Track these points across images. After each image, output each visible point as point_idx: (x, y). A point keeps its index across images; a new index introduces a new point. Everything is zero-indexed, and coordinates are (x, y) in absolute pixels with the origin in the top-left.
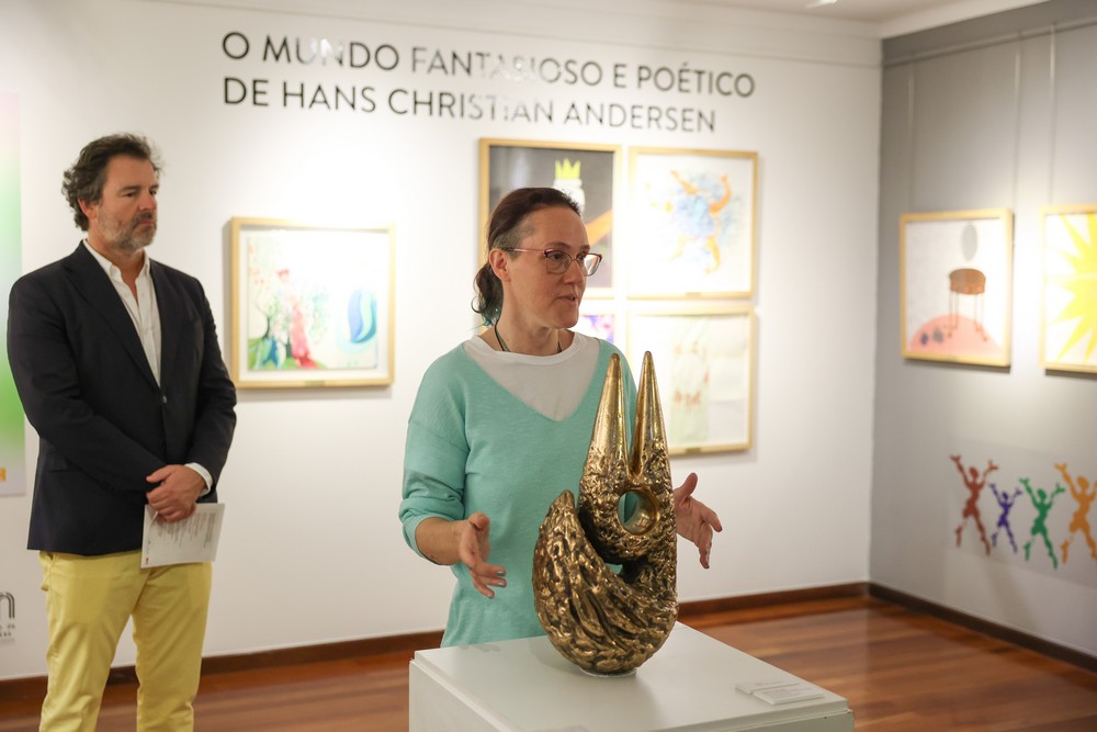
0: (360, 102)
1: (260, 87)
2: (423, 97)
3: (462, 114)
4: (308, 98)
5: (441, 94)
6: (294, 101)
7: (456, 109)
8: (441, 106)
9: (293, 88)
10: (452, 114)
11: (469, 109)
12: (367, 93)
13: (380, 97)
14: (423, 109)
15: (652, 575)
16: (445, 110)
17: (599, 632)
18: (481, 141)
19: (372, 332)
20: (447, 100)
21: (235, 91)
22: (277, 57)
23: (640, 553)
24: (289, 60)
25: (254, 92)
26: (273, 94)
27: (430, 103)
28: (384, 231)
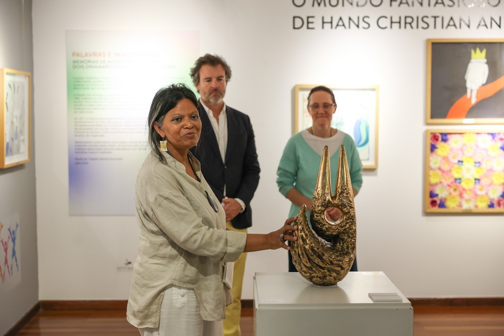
0: (362, 24)
1: (310, 20)
2: (396, 19)
3: (417, 27)
4: (335, 24)
5: (406, 17)
6: (327, 26)
7: (414, 24)
8: (406, 23)
9: (327, 19)
10: (412, 28)
11: (421, 24)
12: (366, 19)
13: (372, 21)
14: (396, 26)
15: (341, 244)
16: (408, 26)
17: (308, 265)
18: (428, 40)
19: (367, 141)
20: (409, 20)
21: (298, 23)
22: (319, 4)
23: (335, 233)
24: (325, 5)
25: (308, 23)
26: (317, 23)
27: (400, 22)
28: (374, 90)
